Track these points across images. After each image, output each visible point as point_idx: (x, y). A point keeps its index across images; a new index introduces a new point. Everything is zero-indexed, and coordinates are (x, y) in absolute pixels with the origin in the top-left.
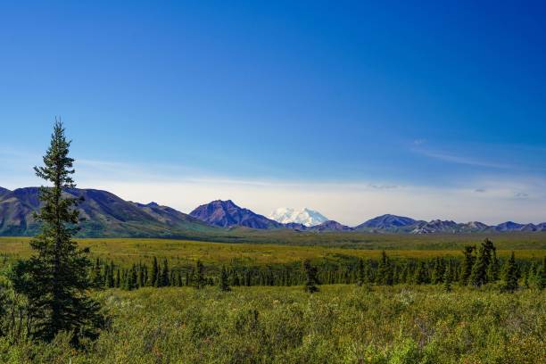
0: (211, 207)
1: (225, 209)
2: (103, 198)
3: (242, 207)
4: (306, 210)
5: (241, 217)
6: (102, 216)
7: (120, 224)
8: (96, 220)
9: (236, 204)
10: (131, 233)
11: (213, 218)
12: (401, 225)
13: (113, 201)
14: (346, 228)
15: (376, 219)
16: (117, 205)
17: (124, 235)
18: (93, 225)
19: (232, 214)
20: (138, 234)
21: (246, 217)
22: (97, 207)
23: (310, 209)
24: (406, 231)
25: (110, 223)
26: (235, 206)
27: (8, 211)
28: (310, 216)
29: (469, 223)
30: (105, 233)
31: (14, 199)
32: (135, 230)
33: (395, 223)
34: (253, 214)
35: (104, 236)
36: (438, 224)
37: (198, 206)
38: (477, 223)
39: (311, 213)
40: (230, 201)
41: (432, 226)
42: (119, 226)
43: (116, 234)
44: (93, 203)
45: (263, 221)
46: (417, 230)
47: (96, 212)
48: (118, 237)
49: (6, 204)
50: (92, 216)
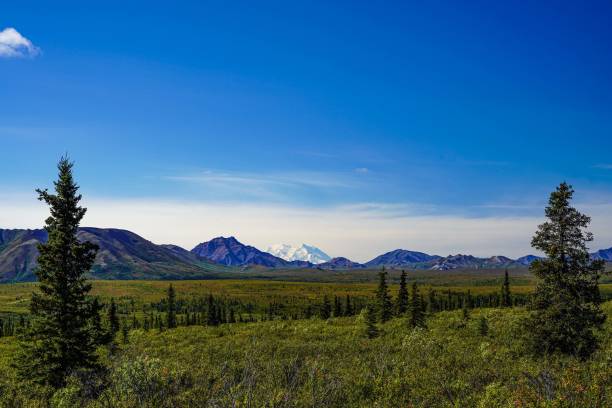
0: (213, 245)
1: (228, 247)
2: (124, 237)
3: (246, 245)
4: (304, 246)
5: (246, 255)
6: (128, 257)
7: (148, 266)
8: (123, 262)
9: (239, 240)
10: (161, 275)
11: (215, 257)
12: (415, 261)
13: (136, 241)
14: (356, 265)
15: (387, 254)
16: (140, 246)
17: (154, 277)
18: (120, 267)
19: (235, 252)
20: (168, 276)
21: (251, 256)
22: (121, 247)
23: (308, 245)
24: (426, 267)
25: (137, 264)
26: (238, 243)
27: (30, 253)
28: (309, 253)
29: (493, 257)
30: (135, 275)
31: (34, 241)
32: (164, 271)
33: (408, 258)
34: (257, 251)
35: (134, 279)
36: (460, 259)
37: (198, 244)
38: (500, 257)
39: (310, 250)
40: (233, 238)
41: (453, 262)
42: (147, 268)
43: (146, 276)
44: (117, 244)
45: (270, 259)
46: (437, 266)
47: (122, 253)
48: (149, 279)
49: (27, 246)
50: (118, 257)
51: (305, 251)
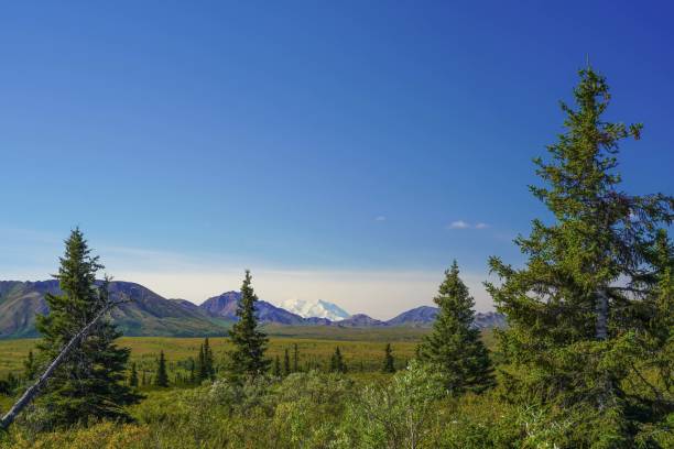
0: (223, 300)
2: (135, 293)
4: (320, 301)
5: (259, 311)
6: (138, 312)
7: (158, 321)
8: (132, 317)
10: (172, 331)
11: (226, 312)
14: (378, 322)
15: (411, 311)
18: (128, 323)
20: (180, 332)
21: (265, 311)
25: (147, 320)
28: (326, 309)
30: (145, 332)
31: (36, 294)
32: (177, 328)
34: (272, 307)
35: (145, 335)
39: (326, 306)
41: (483, 320)
42: (158, 324)
43: (157, 332)
45: (285, 315)
49: (28, 299)
50: (127, 313)
51: (321, 307)
